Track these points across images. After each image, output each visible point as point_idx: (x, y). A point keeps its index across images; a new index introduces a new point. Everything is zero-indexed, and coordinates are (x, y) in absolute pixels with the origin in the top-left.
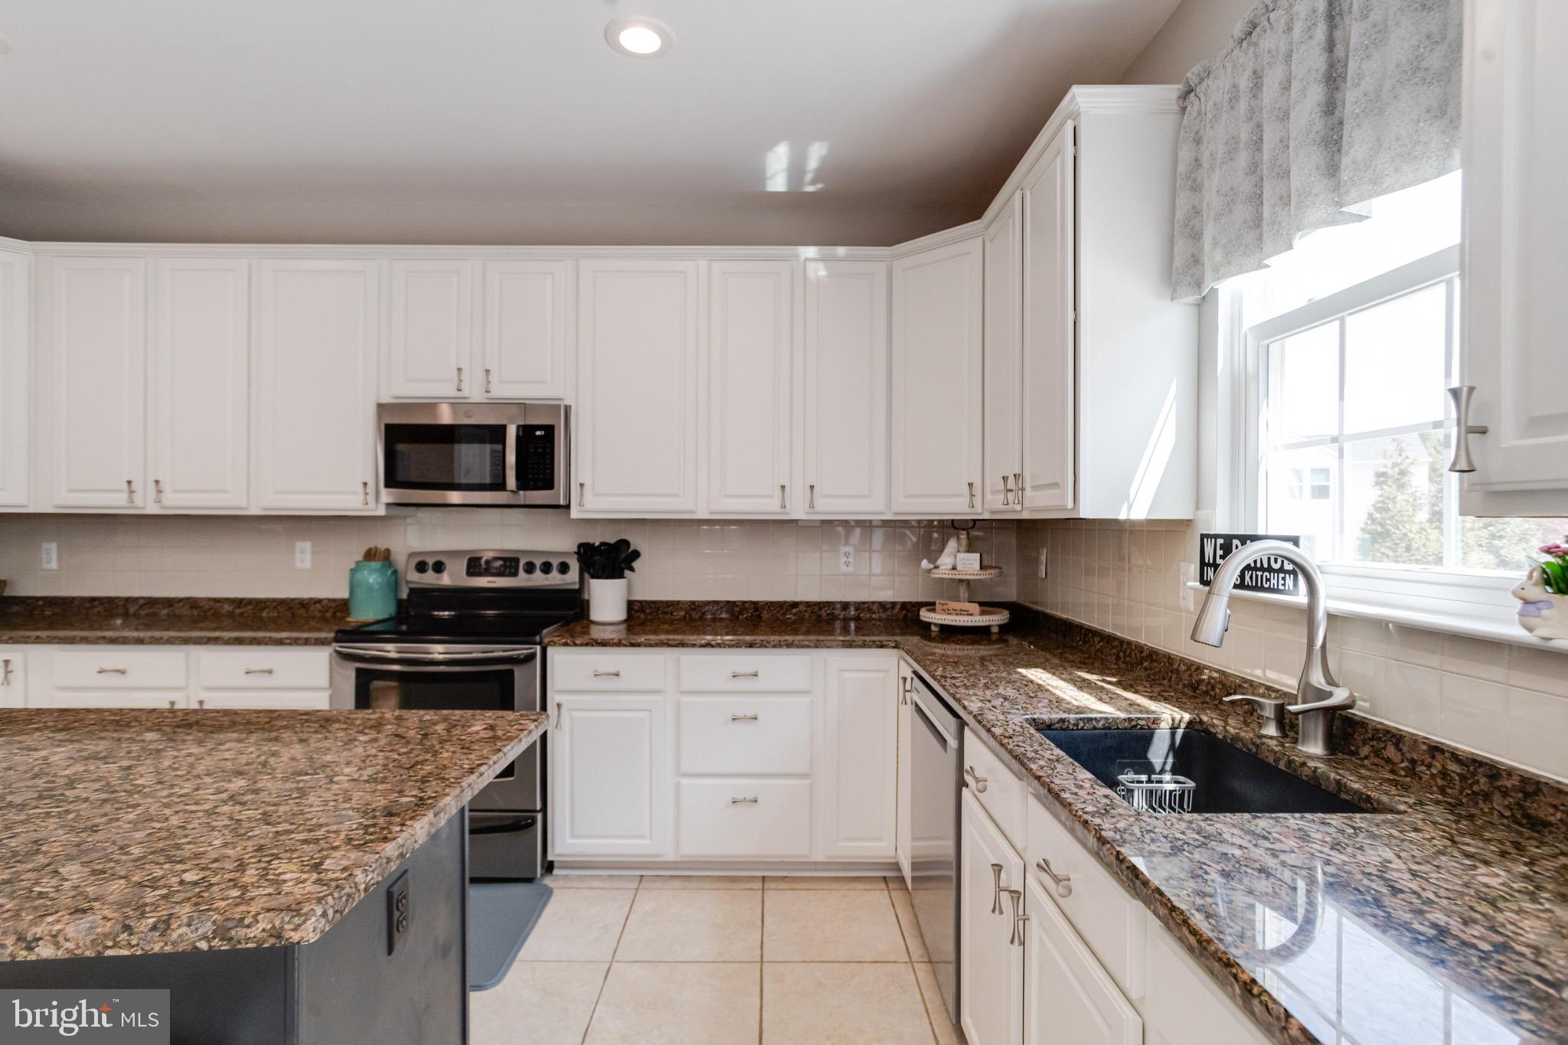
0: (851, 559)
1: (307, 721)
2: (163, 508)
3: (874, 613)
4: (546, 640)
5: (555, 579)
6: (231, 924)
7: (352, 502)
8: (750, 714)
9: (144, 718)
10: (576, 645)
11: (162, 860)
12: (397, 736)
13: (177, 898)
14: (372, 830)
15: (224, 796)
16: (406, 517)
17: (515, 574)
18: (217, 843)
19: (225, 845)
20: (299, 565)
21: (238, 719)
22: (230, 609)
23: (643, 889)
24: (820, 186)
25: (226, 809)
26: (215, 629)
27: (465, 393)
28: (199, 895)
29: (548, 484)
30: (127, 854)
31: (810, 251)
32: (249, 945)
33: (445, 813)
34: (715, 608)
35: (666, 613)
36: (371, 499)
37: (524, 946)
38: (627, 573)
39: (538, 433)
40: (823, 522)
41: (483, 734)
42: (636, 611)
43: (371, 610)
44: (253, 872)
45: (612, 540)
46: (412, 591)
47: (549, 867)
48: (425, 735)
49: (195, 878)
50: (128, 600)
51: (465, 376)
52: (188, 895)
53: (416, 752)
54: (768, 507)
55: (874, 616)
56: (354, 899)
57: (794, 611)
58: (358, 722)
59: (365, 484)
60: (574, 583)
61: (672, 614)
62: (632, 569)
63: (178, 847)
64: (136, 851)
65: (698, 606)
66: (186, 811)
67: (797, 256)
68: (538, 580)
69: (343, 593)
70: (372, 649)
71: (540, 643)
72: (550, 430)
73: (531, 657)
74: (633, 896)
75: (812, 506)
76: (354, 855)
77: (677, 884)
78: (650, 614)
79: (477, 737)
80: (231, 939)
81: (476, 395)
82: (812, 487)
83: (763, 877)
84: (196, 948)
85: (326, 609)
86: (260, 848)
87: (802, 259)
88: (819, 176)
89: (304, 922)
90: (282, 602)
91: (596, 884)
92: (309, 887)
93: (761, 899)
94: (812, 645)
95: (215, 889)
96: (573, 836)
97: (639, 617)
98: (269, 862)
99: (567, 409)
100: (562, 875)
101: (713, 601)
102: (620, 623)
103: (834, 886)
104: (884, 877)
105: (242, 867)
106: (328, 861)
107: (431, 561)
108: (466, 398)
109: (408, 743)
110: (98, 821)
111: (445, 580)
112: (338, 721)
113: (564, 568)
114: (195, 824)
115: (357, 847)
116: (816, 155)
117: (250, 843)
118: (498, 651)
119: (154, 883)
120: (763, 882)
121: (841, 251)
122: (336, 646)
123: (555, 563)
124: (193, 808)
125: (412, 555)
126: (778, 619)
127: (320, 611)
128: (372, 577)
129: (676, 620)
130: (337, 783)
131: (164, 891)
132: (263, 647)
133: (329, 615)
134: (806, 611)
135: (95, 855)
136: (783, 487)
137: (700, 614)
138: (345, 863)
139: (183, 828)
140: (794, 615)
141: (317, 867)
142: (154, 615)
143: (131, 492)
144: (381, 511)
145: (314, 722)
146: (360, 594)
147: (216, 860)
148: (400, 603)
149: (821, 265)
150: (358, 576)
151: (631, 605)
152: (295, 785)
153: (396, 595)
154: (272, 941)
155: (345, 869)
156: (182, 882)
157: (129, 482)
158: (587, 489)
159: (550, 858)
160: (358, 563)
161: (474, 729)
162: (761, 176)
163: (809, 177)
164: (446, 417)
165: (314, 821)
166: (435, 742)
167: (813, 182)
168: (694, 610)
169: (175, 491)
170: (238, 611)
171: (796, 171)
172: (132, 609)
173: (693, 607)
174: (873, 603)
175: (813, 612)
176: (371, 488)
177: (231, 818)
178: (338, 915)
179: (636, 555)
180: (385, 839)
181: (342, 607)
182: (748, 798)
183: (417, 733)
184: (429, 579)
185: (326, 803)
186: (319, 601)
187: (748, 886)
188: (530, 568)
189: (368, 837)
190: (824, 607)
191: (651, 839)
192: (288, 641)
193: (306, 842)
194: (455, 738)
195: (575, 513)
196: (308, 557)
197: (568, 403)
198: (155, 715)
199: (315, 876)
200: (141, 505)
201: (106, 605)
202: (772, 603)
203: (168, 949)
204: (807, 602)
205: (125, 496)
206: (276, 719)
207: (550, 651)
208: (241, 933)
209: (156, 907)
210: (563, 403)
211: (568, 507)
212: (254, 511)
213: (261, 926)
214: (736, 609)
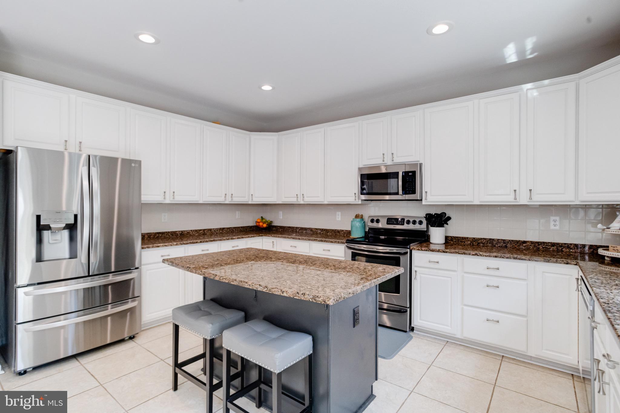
0: (558, 223)
1: (336, 261)
2: (304, 202)
3: (571, 249)
4: (411, 248)
5: (417, 227)
6: (316, 297)
7: (351, 199)
8: (496, 285)
9: (300, 256)
10: (422, 250)
11: (304, 283)
12: (357, 268)
13: (307, 290)
14: (347, 286)
15: (316, 274)
16: (368, 204)
17: (403, 224)
18: (314, 282)
19: (316, 283)
20: (337, 219)
21: (320, 259)
22: (320, 232)
23: (448, 346)
24: (536, 54)
25: (316, 277)
26: (316, 238)
27: (386, 162)
28: (310, 291)
29: (414, 193)
30: (298, 281)
31: (529, 86)
32: (319, 302)
33: (366, 287)
34: (484, 241)
35: (462, 242)
36: (357, 198)
37: (401, 351)
38: (445, 225)
39: (410, 174)
40: (540, 205)
41: (381, 271)
42: (449, 240)
43: (357, 234)
44: (321, 289)
45: (439, 213)
46: (369, 228)
47: (412, 329)
48: (365, 269)
49: (310, 288)
50: (297, 228)
51: (385, 156)
52: (308, 290)
53: (362, 272)
54: (508, 199)
55: (571, 250)
56: (341, 299)
57: (524, 245)
58: (348, 263)
59: (355, 194)
60: (424, 228)
61: (465, 242)
62: (447, 224)
63: (307, 282)
64: (299, 281)
65: (477, 240)
66: (308, 276)
67: (522, 89)
68: (411, 227)
69: (349, 229)
70: (357, 246)
71: (409, 249)
72: (414, 173)
73: (406, 253)
74: (443, 347)
75: (531, 198)
76: (342, 290)
77: (462, 348)
78: (455, 242)
79: (379, 271)
80: (316, 300)
81: (389, 163)
82: (530, 190)
83: (503, 356)
84: (310, 300)
85: (345, 233)
86: (322, 285)
87: (525, 90)
88: (533, 51)
89: (330, 300)
90: (333, 230)
91: (429, 339)
92: (331, 294)
93: (500, 363)
94: (527, 259)
95: (313, 290)
96: (421, 319)
97: (450, 243)
98: (324, 288)
99: (421, 165)
100: (417, 333)
101: (484, 238)
102: (442, 244)
103: (540, 369)
104: (572, 375)
105: (318, 287)
106: (336, 290)
107: (375, 219)
108: (386, 163)
109: (360, 270)
110: (292, 274)
111: (380, 225)
112: (343, 262)
113: (421, 223)
114: (310, 278)
115: (343, 289)
116: (529, 44)
117: (320, 284)
118: (395, 250)
119: (302, 287)
120: (503, 358)
121: (546, 82)
122: (346, 244)
123: (417, 221)
124: (310, 275)
125: (370, 217)
126: (516, 248)
127: (343, 234)
128: (358, 224)
129: (466, 245)
130: (340, 276)
131: (304, 289)
132: (327, 243)
133: (345, 235)
134: (531, 245)
135: (292, 280)
136: (515, 191)
137: (477, 243)
138: (340, 291)
139: (308, 279)
140: (524, 247)
141: (334, 291)
142: (302, 232)
143: (297, 197)
144: (360, 202)
145: (337, 262)
146: (354, 229)
147: (313, 285)
148: (366, 232)
149: (535, 91)
150: (353, 223)
151: (447, 238)
152: (331, 275)
153: (365, 230)
154: (324, 302)
155: (339, 292)
156: (307, 288)
157: (297, 195)
158: (428, 194)
159: (412, 326)
160: (353, 219)
161: (379, 269)
162: (503, 58)
163: (528, 52)
164: (384, 170)
165: (334, 282)
166: (367, 271)
167: (531, 54)
168: (475, 241)
169: (307, 197)
170: (322, 233)
171: (521, 52)
172: (298, 230)
173: (474, 240)
174: (571, 244)
175: (534, 246)
176: (357, 195)
177: (317, 279)
178: (337, 301)
179: (449, 218)
180: (349, 289)
181: (349, 233)
182: (494, 320)
183: (363, 268)
184: (375, 225)
185: (337, 279)
186: (343, 231)
187: (495, 357)
188: (408, 222)
189: (346, 287)
190: (541, 244)
191: (451, 327)
192: (333, 242)
193: (332, 286)
194: (373, 270)
195: (424, 202)
196: (340, 217)
197: (421, 162)
198: (302, 256)
199: (333, 292)
200: (300, 201)
201: (292, 229)
202: (512, 240)
203: (305, 299)
204: (531, 242)
205: (296, 199)
206: (328, 260)
207: (413, 251)
208: (317, 299)
209: (303, 291)
210: (419, 163)
211: (421, 200)
212: (326, 202)
213: (321, 298)
214: (494, 242)
